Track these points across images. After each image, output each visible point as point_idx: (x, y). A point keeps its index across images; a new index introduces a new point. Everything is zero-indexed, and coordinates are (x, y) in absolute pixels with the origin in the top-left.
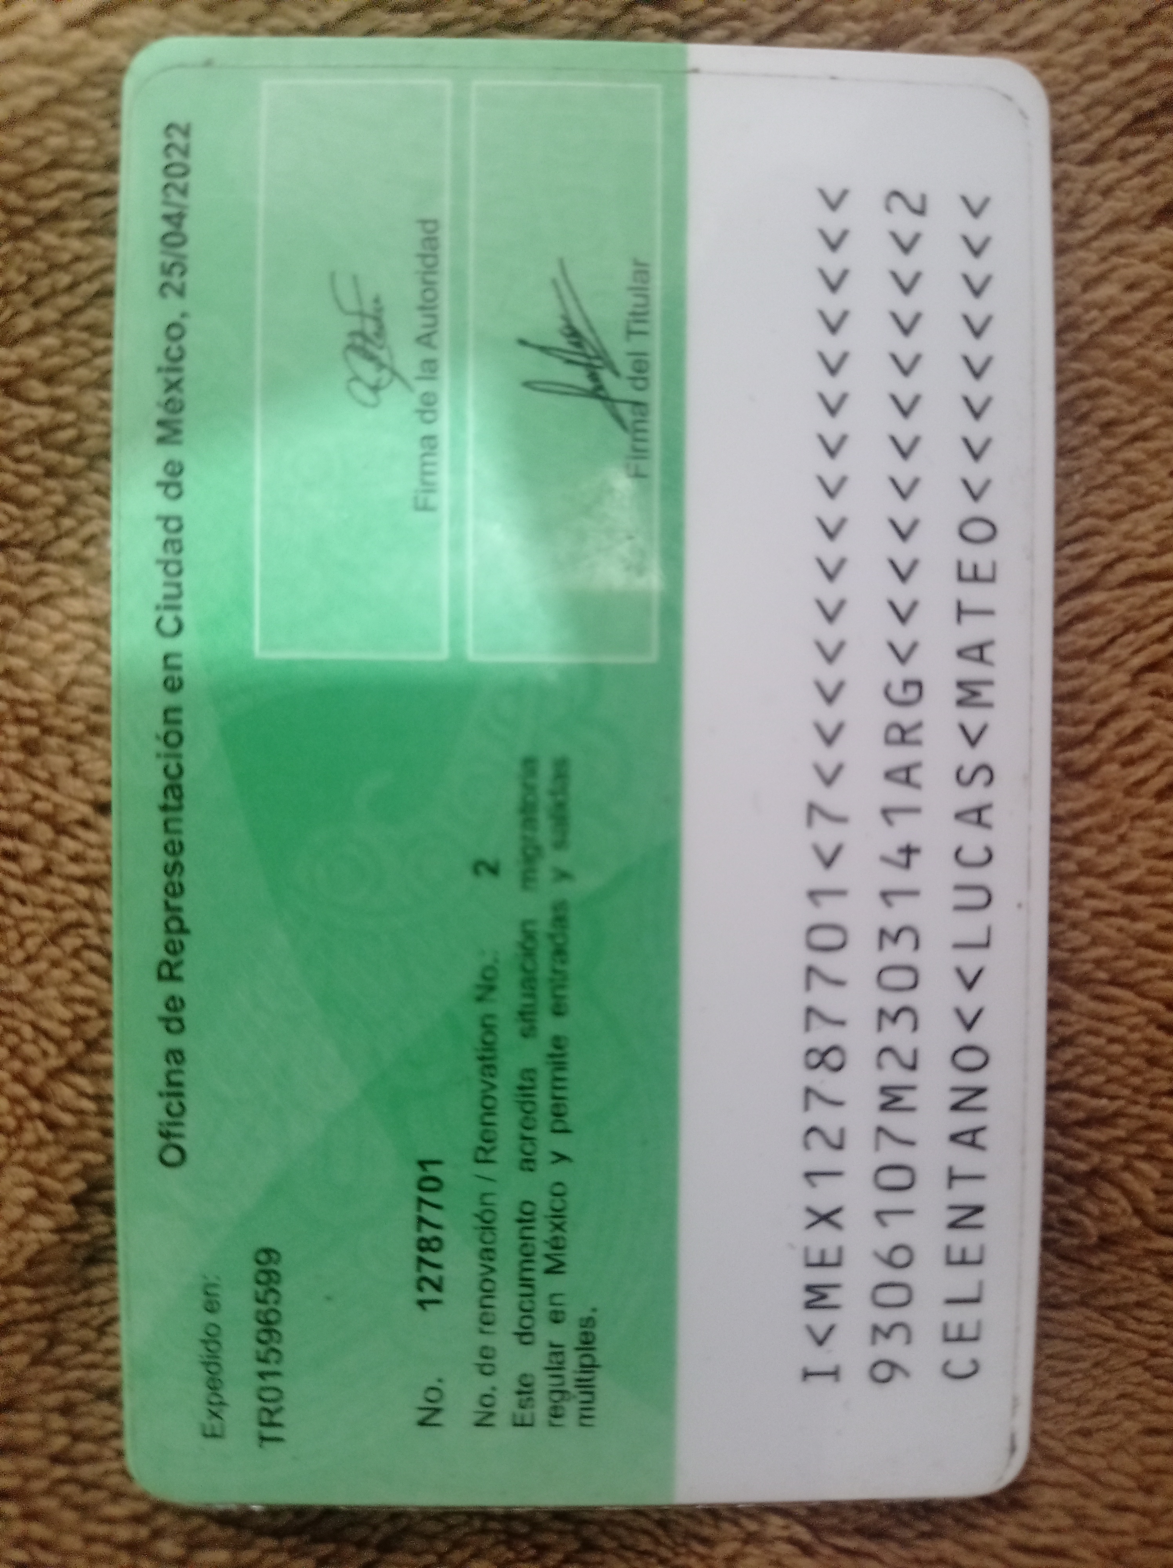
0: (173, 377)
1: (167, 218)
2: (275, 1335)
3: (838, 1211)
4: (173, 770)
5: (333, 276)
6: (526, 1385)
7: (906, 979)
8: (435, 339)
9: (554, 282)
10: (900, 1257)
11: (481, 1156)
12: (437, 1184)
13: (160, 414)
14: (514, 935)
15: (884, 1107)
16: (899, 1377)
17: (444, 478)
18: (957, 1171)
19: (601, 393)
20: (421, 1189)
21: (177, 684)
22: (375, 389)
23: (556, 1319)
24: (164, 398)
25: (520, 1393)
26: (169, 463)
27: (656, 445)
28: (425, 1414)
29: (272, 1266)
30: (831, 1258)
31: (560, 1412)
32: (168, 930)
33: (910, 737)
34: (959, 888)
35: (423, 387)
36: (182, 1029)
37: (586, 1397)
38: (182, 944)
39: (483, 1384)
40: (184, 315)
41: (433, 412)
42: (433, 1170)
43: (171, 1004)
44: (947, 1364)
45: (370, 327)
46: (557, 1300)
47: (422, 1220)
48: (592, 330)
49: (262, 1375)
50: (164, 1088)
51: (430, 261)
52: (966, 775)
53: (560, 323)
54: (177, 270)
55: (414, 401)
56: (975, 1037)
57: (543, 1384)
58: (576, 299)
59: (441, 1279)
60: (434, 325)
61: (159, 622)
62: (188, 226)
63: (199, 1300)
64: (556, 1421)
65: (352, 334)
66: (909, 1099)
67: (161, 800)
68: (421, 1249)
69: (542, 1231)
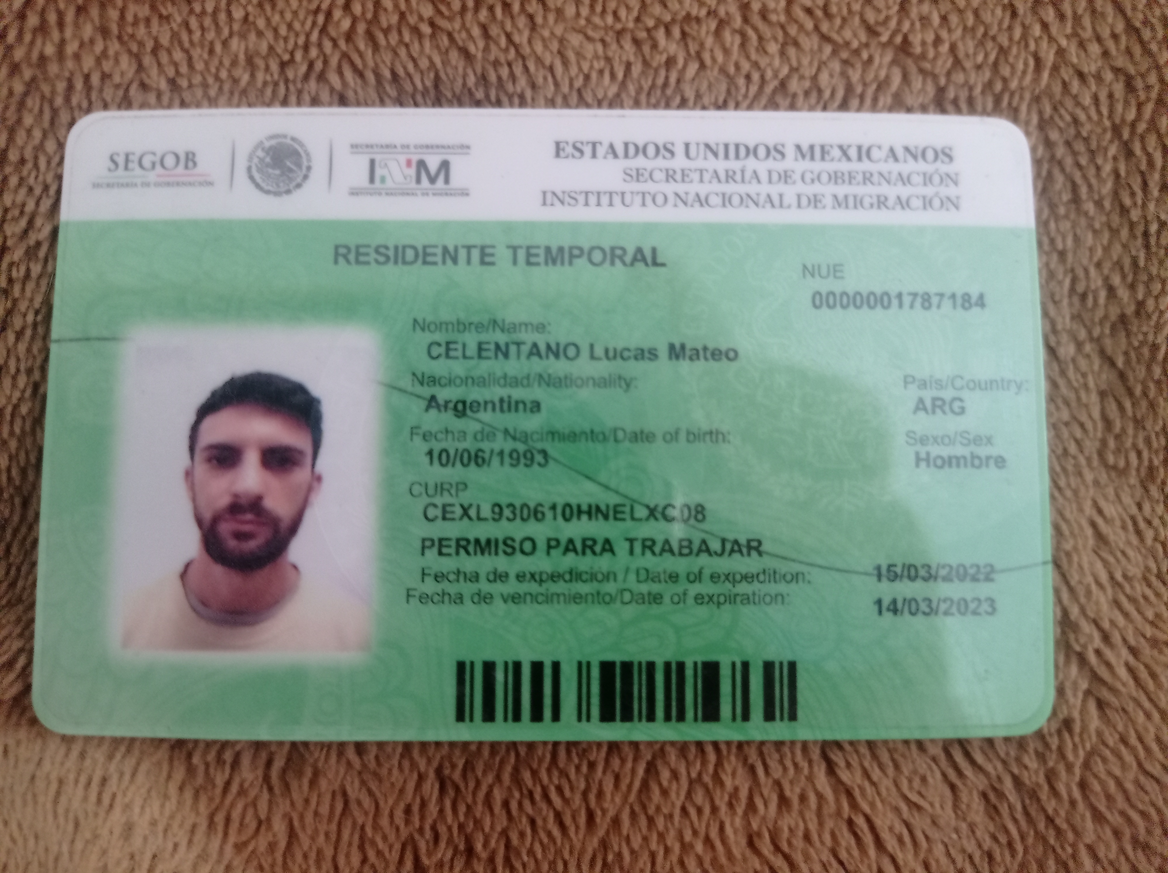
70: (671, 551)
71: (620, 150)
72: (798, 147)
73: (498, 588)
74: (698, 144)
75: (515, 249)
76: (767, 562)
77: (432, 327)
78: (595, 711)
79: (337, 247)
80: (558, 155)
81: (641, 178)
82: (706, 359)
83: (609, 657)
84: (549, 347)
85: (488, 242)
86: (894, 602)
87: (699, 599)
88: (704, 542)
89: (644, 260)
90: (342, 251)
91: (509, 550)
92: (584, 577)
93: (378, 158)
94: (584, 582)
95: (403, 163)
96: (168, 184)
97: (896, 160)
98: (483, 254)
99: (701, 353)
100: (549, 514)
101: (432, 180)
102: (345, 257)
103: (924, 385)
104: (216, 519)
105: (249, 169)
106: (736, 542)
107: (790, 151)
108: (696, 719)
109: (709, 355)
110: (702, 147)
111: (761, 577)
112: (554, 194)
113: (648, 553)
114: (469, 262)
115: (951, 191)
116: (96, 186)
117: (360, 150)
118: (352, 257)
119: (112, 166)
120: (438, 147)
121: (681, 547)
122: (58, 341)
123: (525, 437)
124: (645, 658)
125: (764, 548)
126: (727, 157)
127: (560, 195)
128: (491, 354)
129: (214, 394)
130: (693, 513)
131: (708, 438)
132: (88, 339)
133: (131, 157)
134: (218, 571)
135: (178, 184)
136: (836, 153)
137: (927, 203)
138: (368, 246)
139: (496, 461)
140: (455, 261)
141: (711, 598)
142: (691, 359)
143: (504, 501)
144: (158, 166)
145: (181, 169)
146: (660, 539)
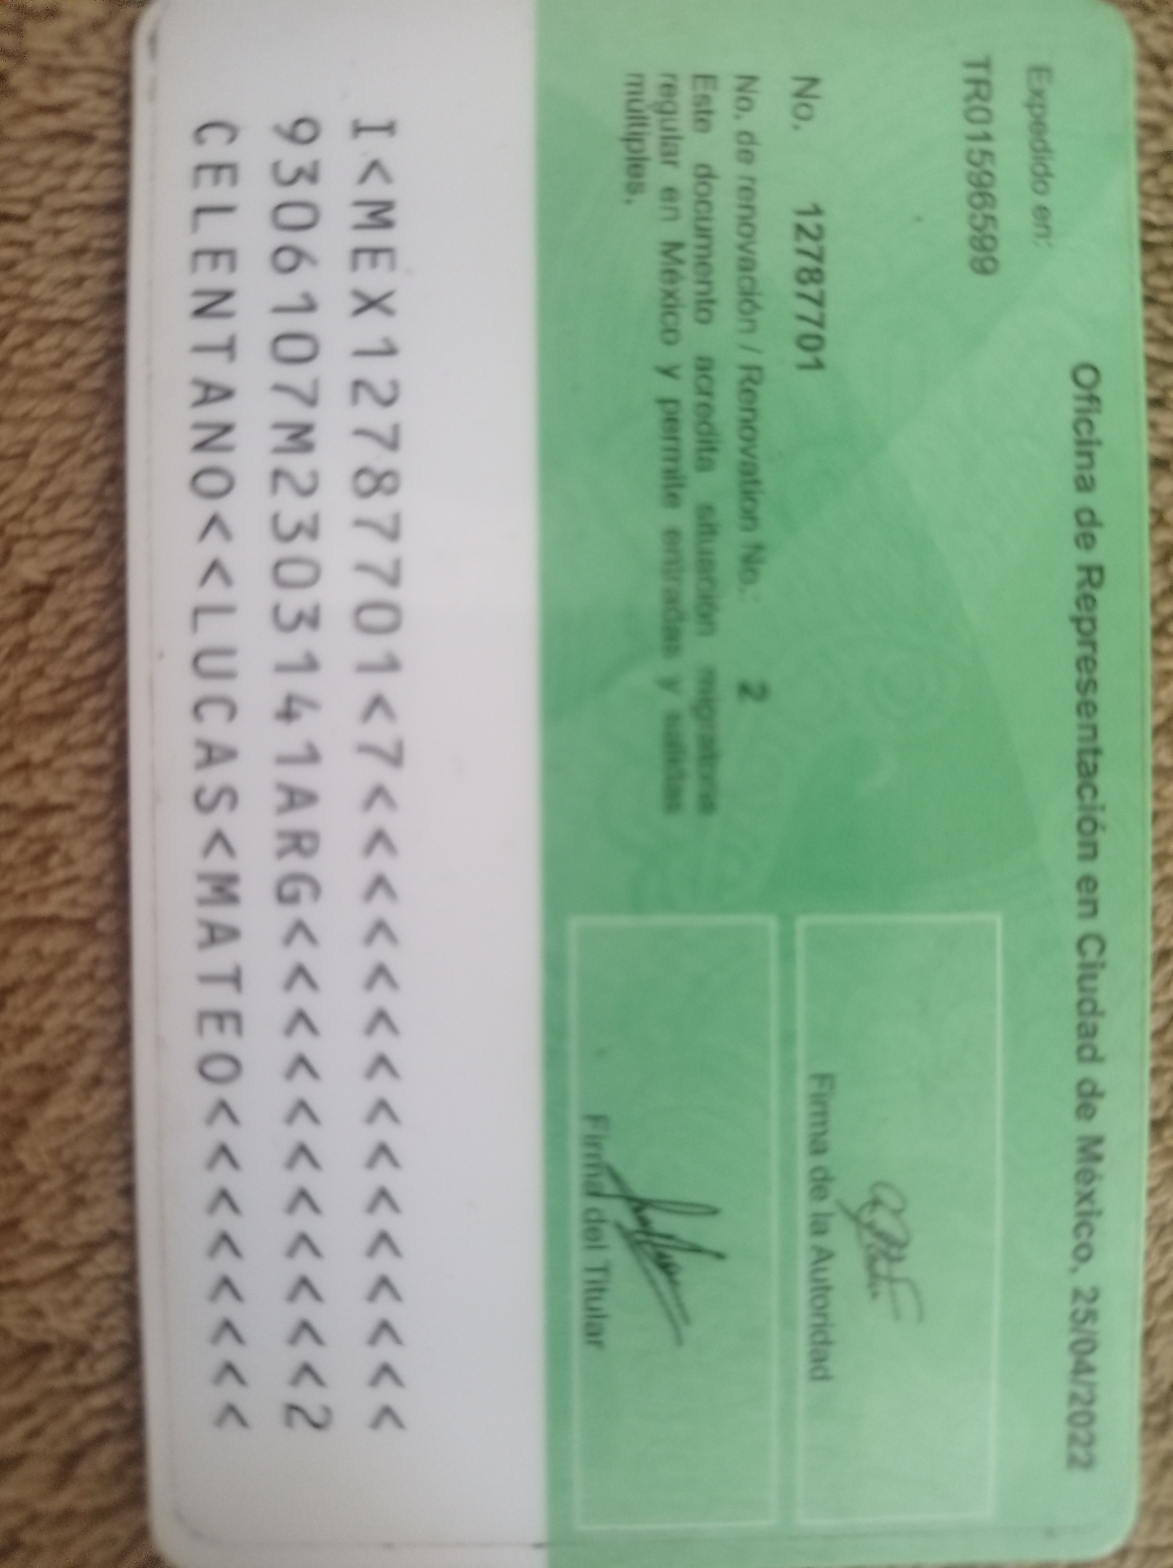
0: (1085, 1206)
1: (1091, 1370)
2: (974, 179)
3: (359, 311)
4: (1088, 793)
5: (921, 1318)
6: (702, 120)
7: (289, 572)
8: (813, 1256)
9: (687, 1320)
10: (286, 259)
11: (755, 374)
12: (801, 342)
13: (1100, 1168)
14: (722, 618)
15: (307, 428)
16: (286, 124)
17: (802, 1110)
18: (222, 357)
19: (635, 1204)
20: (819, 337)
21: (1084, 886)
22: (876, 1203)
23: (670, 193)
24: (1095, 1184)
25: (709, 112)
26: (1091, 1117)
27: (575, 1152)
28: (814, 91)
29: (981, 255)
30: (364, 259)
31: (666, 90)
32: (1093, 621)
33: (287, 842)
34: (229, 675)
35: (826, 1206)
36: (1078, 514)
37: (636, 106)
38: (1078, 604)
39: (748, 122)
40: (1074, 1270)
41: (814, 1180)
42: (807, 358)
43: (1089, 540)
44: (232, 139)
45: (882, 1267)
46: (668, 213)
47: (819, 302)
48: (646, 1272)
49: (987, 137)
50: (1096, 450)
51: (820, 1338)
52: (225, 800)
53: (681, 1277)
54: (1081, 1316)
55: (836, 1190)
56: (207, 508)
57: (684, 121)
58: (663, 1303)
59: (797, 238)
60: (816, 1271)
61: (1102, 949)
62: (1068, 1362)
63: (1054, 222)
64: (668, 80)
65: (900, 1259)
66: (280, 437)
67: (1102, 761)
68: (819, 271)
69: (687, 290)
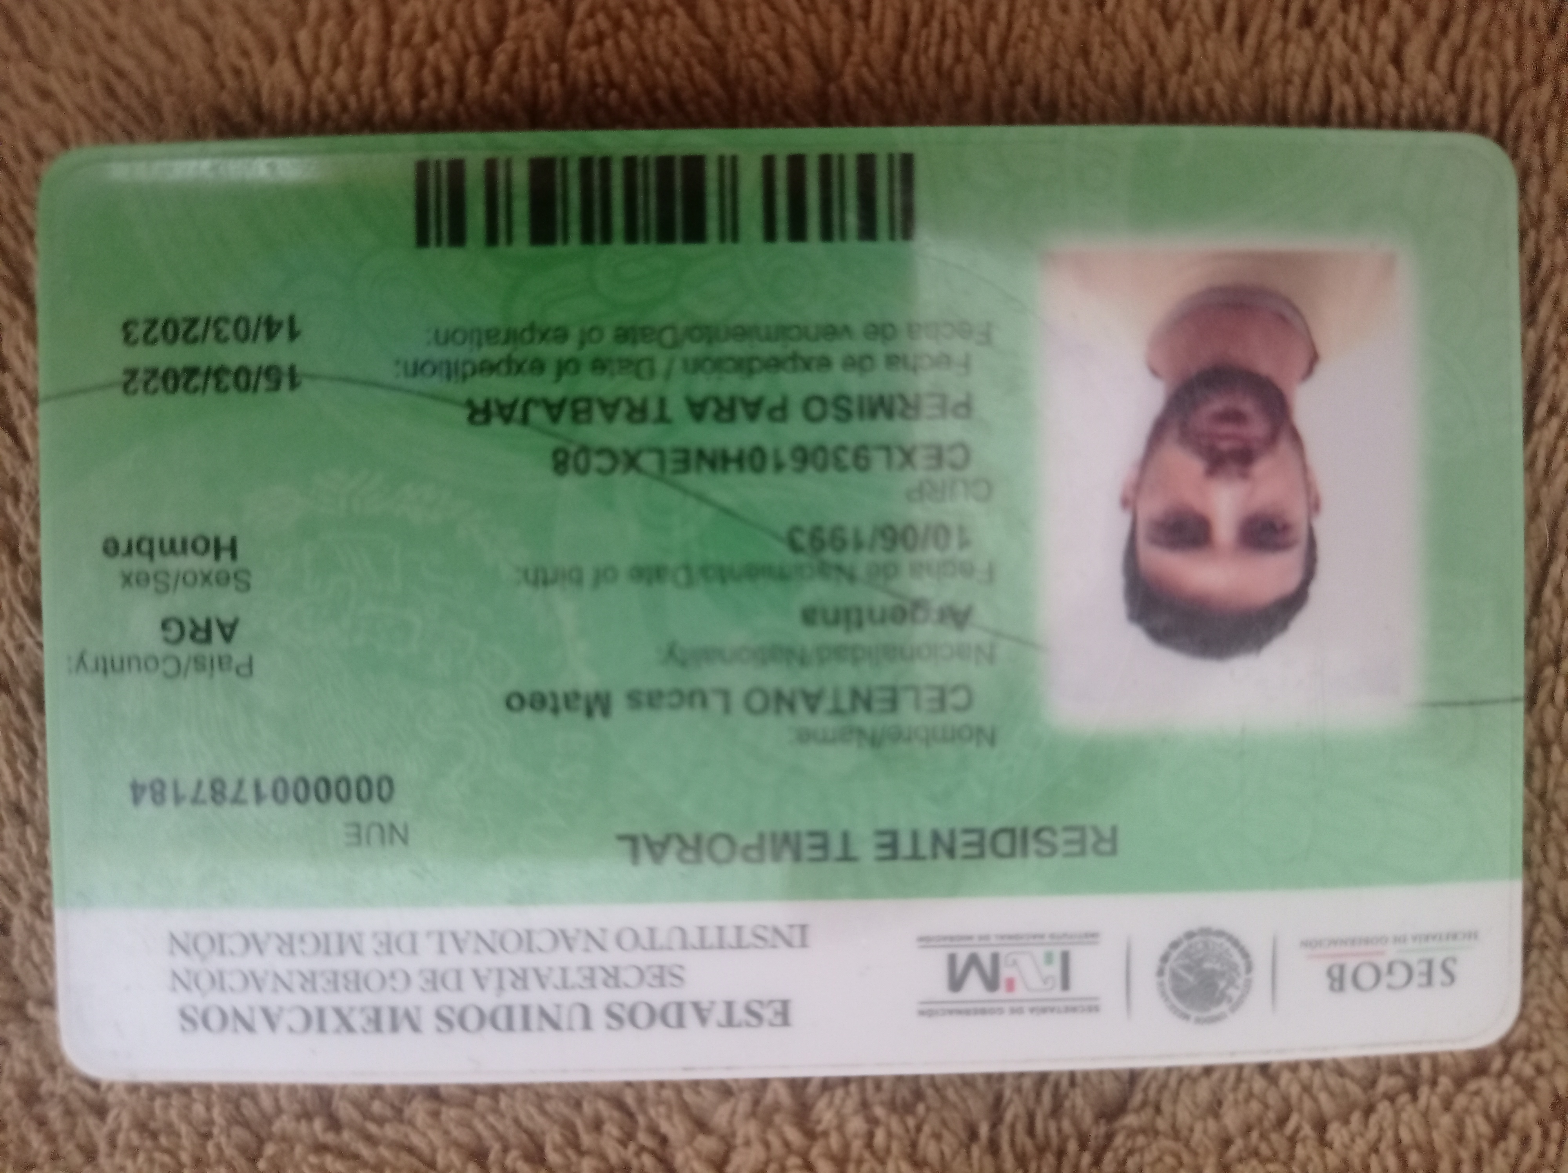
70: (604, 405)
71: (690, 1015)
72: (415, 1028)
73: (856, 347)
74: (571, 1028)
75: (847, 857)
76: (460, 390)
77: (966, 733)
78: (711, 171)
79: (1114, 852)
80: (785, 1003)
81: (656, 971)
82: (554, 695)
83: (693, 249)
84: (792, 706)
85: (888, 865)
86: (271, 336)
87: (562, 335)
88: (555, 419)
89: (650, 845)
90: (1106, 847)
91: (843, 403)
92: (730, 364)
93: (1057, 992)
94: (730, 359)
95: (1019, 985)
96: (1367, 941)
97: (266, 1012)
98: (893, 846)
99: (561, 702)
100: (785, 455)
101: (974, 960)
102: (1100, 839)
103: (223, 662)
104: (1272, 440)
105: (1249, 969)
106: (507, 420)
107: (428, 1022)
108: (565, 161)
109: (550, 702)
110: (564, 1023)
111: (469, 369)
112: (789, 944)
113: (637, 401)
114: (915, 836)
115: (181, 962)
116: (1472, 935)
117: (1086, 1004)
118: (1091, 838)
119: (1450, 965)
120: (967, 1012)
121: (588, 411)
122: (1514, 700)
123: (824, 570)
124: (640, 249)
125: (466, 412)
126: (526, 1010)
127: (780, 942)
128: (878, 695)
129: (1284, 626)
130: (571, 462)
131: (550, 575)
132: (1472, 703)
133: (1424, 980)
134: (1265, 366)
135: (1353, 942)
136: (357, 1020)
137: (218, 942)
138: (1067, 855)
139: (866, 534)
140: (936, 837)
141: (543, 336)
142: (577, 695)
143: (853, 476)
144: (1384, 968)
145: (1351, 964)
146: (620, 423)
